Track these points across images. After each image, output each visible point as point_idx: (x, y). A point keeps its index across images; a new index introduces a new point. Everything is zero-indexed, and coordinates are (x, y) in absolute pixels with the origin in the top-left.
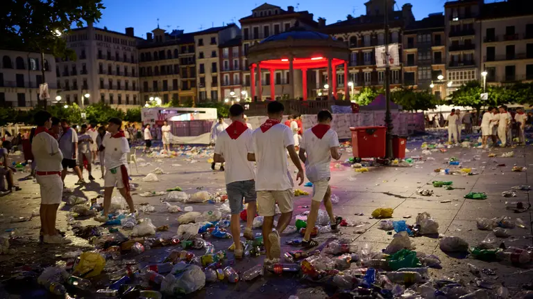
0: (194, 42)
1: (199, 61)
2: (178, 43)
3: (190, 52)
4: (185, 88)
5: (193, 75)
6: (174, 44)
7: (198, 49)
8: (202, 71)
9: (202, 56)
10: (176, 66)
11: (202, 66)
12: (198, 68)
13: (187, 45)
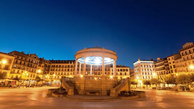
0: (167, 60)
1: (170, 65)
2: (163, 61)
3: (167, 63)
4: (167, 74)
5: (169, 69)
6: (162, 61)
7: (169, 61)
8: (171, 68)
9: (170, 63)
10: (164, 67)
11: (171, 66)
12: (170, 67)
13: (166, 61)
